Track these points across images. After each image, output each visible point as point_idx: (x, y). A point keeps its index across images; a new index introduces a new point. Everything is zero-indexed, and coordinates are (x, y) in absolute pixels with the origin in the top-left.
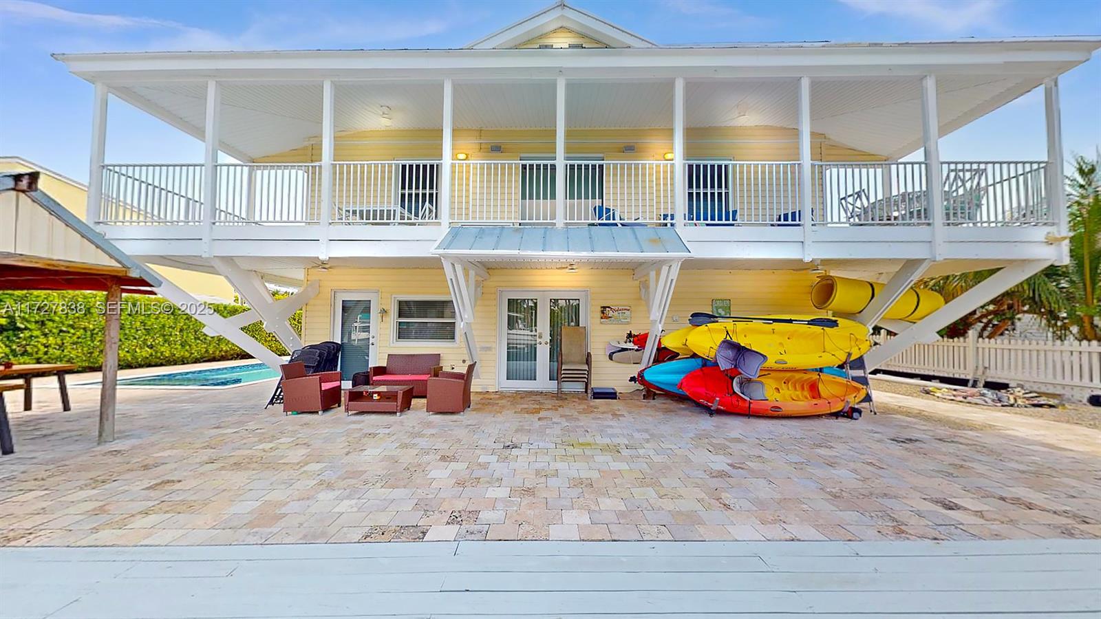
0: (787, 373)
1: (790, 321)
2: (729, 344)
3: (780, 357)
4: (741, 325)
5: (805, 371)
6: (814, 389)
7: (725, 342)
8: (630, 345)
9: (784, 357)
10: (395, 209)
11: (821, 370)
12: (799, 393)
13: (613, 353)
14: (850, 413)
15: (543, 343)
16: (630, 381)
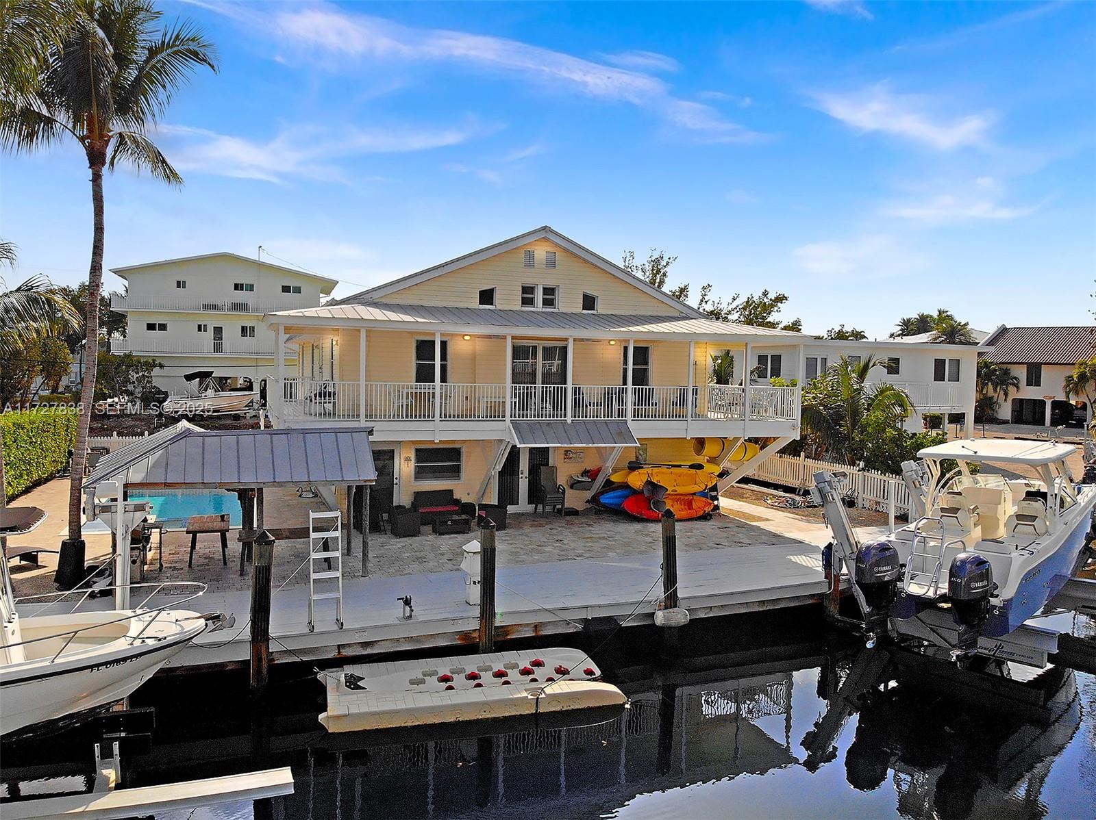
0: (678, 497)
1: (680, 466)
2: (649, 483)
3: (674, 488)
4: (655, 470)
5: (686, 495)
6: (689, 505)
7: (648, 481)
8: (586, 479)
9: (676, 488)
10: (424, 387)
11: (694, 494)
12: (682, 507)
13: (574, 484)
14: (705, 517)
15: (524, 478)
16: (586, 502)
